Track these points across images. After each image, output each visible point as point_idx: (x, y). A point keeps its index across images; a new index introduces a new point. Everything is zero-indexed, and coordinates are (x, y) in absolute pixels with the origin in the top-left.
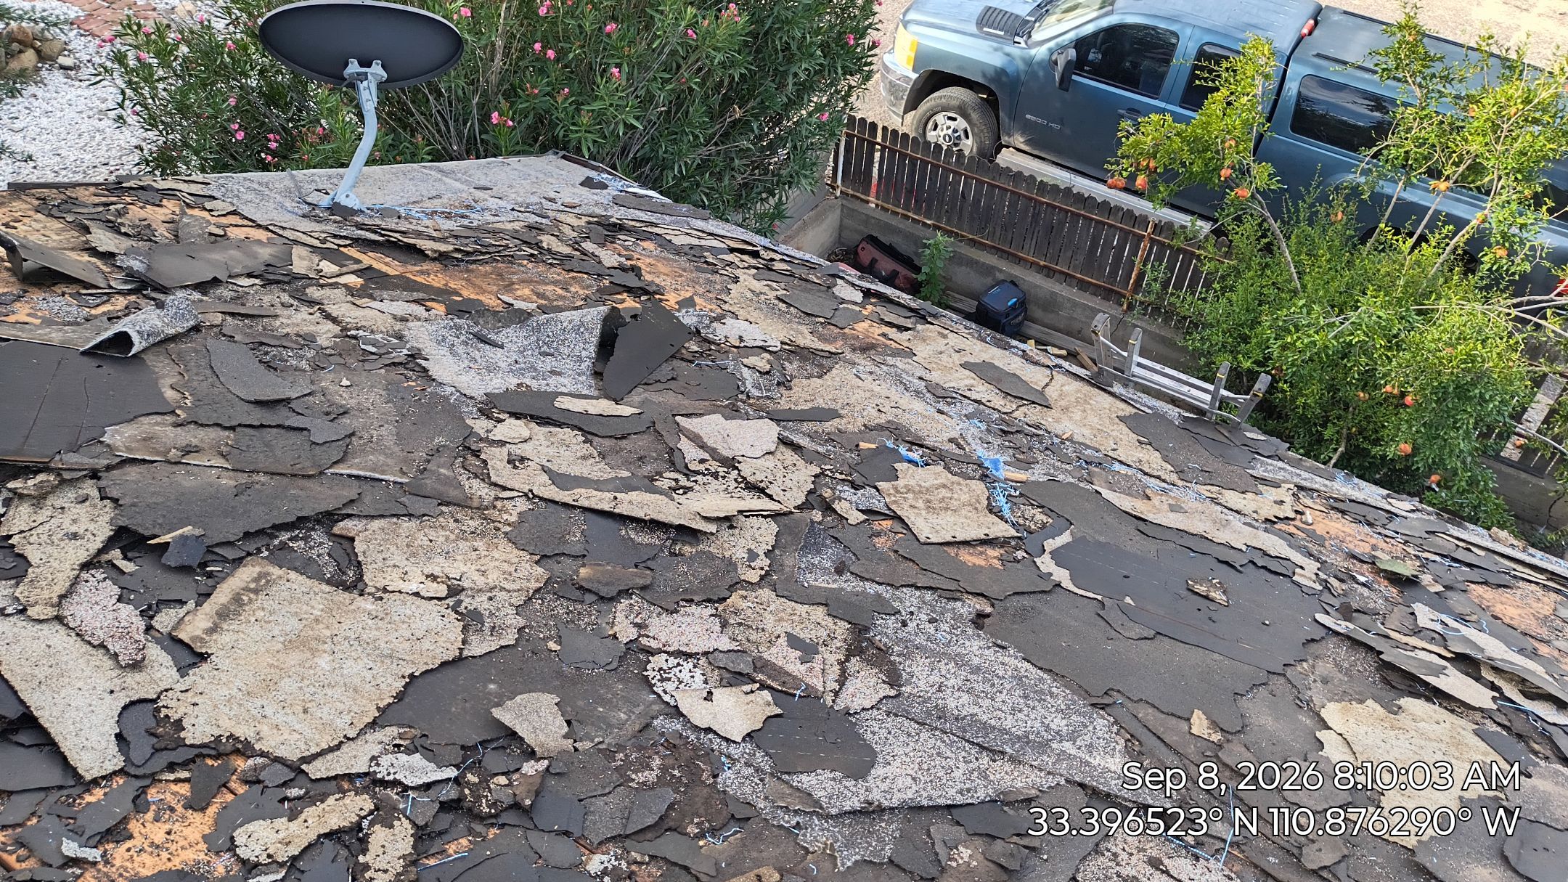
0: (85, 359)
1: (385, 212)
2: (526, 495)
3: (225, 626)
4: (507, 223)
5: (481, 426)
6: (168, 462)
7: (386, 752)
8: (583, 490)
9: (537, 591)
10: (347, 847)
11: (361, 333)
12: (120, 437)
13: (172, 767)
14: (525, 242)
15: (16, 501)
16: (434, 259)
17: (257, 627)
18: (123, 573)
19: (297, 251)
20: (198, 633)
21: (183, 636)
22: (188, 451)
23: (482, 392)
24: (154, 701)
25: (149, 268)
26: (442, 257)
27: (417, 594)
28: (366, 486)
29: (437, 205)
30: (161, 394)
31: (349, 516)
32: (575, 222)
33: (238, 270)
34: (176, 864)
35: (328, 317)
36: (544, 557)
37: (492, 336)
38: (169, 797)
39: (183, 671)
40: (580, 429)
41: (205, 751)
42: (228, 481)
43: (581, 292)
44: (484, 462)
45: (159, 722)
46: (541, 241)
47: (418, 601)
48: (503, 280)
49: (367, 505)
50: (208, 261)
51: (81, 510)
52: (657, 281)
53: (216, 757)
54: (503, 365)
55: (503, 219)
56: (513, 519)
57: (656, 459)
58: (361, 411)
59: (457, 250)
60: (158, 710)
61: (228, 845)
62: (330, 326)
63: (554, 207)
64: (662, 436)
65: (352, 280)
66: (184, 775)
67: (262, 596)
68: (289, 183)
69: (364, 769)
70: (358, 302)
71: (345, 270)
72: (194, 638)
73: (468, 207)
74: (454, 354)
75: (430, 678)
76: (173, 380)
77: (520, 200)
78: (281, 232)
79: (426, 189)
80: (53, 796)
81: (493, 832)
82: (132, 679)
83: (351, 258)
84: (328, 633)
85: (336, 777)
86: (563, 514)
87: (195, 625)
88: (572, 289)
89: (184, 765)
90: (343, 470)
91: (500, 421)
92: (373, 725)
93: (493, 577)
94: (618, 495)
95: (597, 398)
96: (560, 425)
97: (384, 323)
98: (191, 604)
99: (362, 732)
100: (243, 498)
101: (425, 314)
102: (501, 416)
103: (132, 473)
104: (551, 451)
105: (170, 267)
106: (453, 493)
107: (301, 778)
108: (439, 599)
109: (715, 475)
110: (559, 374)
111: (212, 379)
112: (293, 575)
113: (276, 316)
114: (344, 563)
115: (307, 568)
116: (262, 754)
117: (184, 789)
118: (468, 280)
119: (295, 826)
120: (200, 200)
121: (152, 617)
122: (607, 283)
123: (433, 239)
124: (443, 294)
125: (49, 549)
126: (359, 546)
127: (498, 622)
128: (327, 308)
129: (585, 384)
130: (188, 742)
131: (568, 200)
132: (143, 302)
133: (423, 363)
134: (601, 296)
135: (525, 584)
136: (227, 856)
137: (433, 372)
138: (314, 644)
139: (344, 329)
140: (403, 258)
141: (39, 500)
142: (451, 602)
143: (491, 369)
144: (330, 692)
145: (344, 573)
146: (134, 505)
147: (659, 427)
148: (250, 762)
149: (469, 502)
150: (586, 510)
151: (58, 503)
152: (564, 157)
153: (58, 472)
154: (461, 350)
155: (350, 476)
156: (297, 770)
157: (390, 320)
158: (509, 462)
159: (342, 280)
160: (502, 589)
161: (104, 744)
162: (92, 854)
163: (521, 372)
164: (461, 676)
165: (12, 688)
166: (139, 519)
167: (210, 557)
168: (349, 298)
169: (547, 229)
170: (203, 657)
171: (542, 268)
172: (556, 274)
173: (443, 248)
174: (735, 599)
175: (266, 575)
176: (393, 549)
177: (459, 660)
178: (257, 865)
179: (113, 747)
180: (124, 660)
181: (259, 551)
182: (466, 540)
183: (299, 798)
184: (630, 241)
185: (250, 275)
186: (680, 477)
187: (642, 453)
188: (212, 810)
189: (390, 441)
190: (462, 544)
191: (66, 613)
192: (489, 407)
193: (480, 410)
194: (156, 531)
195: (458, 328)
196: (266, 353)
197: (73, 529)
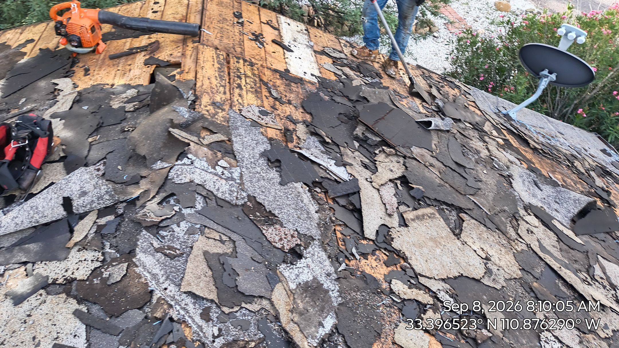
0: (416, 124)
1: (523, 125)
2: (527, 245)
3: (417, 221)
4: (564, 149)
5: (522, 212)
6: (425, 165)
7: (444, 291)
8: (549, 257)
9: (515, 279)
10: (420, 309)
11: (496, 159)
12: (416, 151)
13: (385, 249)
14: (568, 160)
15: (382, 153)
16: (531, 148)
17: (425, 227)
18: (398, 188)
19: (487, 123)
20: (409, 218)
21: (404, 216)
22: (431, 165)
23: (528, 202)
24: (390, 228)
25: (444, 107)
26: (535, 149)
27: (475, 251)
28: (476, 208)
29: (542, 131)
30: (431, 145)
31: (466, 213)
32: (591, 163)
33: (467, 120)
34: (374, 275)
35: (488, 149)
36: (523, 269)
37: (540, 185)
38: (381, 257)
39: (400, 226)
40: (557, 236)
41: (396, 252)
42: (438, 181)
43: (581, 188)
44: (519, 224)
45: (388, 234)
46: (575, 162)
47: (475, 253)
48: (553, 168)
49: (474, 213)
50: (461, 113)
51: (397, 165)
52: (615, 201)
53: (397, 255)
54: (539, 197)
55: (563, 147)
56: (519, 250)
57: (582, 265)
58: (486, 184)
59: (542, 150)
60: (389, 231)
61: (389, 281)
62: (486, 151)
63: (586, 153)
64: (589, 258)
65: (501, 141)
66: (388, 254)
67: (430, 220)
68: (495, 100)
69: (434, 291)
70: (499, 149)
71: (500, 136)
72: (408, 219)
73: (552, 137)
74: (524, 183)
75: (467, 279)
76: (436, 143)
77: (573, 144)
78: (485, 115)
79: (540, 124)
80: (356, 235)
81: (463, 341)
82: (387, 218)
83: (503, 134)
84: (444, 244)
85: (426, 287)
86: (538, 260)
87: (409, 215)
88: (578, 185)
89: (389, 251)
90: (472, 198)
91: (530, 215)
92: (443, 280)
93: (502, 264)
94: (562, 268)
95: (569, 229)
96: (550, 229)
97: (504, 160)
98: (411, 209)
99: (439, 280)
100: (439, 188)
101: (519, 165)
102: (531, 213)
103: (415, 162)
104: (543, 236)
105: (449, 109)
106: (502, 228)
107: (416, 279)
108: (482, 258)
109: (605, 287)
110: (558, 212)
111: (446, 149)
112: (442, 220)
113: (472, 140)
114: (457, 226)
115: (446, 220)
116: (409, 264)
117: (385, 258)
118: (540, 161)
119: (409, 291)
120: (466, 93)
121: (399, 205)
122: (593, 191)
123: (535, 142)
124: (529, 162)
125: (384, 170)
126: (465, 224)
127: (497, 279)
128: (488, 146)
129: (566, 221)
130: (392, 246)
131: (592, 153)
132: (437, 115)
133: (512, 180)
134: (589, 194)
135: (512, 273)
136: (388, 284)
137: (514, 185)
138: (438, 244)
139: (491, 155)
140: (521, 142)
141: (388, 155)
142: (485, 261)
143: (534, 196)
144: (436, 261)
145: (456, 229)
146: (411, 171)
147: (589, 254)
148: (405, 264)
149: (506, 234)
150: (547, 264)
151: (392, 159)
152: (599, 137)
153: (396, 151)
154: (527, 183)
155: (473, 201)
156: (417, 276)
157: (507, 161)
158: (527, 230)
159: (497, 139)
160: (503, 269)
161: (373, 230)
162: (358, 257)
163: (544, 203)
164: (477, 286)
165: (360, 200)
166: (410, 176)
167: (422, 199)
168: (497, 146)
169: (579, 159)
170: (406, 226)
171: (570, 172)
172: (574, 177)
173: (537, 146)
174: (590, 336)
175: (434, 214)
176: (474, 232)
177: (478, 281)
178: (394, 293)
179: (374, 233)
180: (388, 212)
181: (436, 206)
182: (499, 245)
183: (413, 284)
184: (611, 181)
185: (470, 123)
186: (588, 277)
187: (577, 259)
188: (390, 269)
189: (490, 198)
190: (497, 246)
191: (380, 189)
192: (528, 208)
193: (524, 207)
194: (412, 182)
195: (530, 176)
196: (464, 150)
197: (392, 168)
